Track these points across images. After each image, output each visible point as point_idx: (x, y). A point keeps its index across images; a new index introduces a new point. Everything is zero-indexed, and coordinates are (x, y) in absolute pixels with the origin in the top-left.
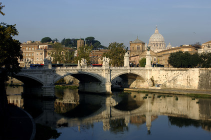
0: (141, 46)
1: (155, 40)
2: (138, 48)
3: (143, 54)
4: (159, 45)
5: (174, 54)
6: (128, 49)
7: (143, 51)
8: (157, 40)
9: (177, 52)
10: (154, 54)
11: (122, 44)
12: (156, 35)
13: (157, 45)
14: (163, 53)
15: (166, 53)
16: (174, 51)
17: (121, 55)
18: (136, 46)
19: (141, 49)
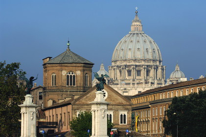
0: (79, 73)
1: (130, 55)
2: (71, 80)
3: (83, 101)
4: (143, 73)
5: (182, 100)
6: (35, 84)
7: (86, 89)
8: (139, 55)
9: (193, 95)
10: (121, 100)
11: (16, 66)
12: (134, 39)
13: (139, 73)
14: (151, 98)
15: (162, 96)
16: (187, 92)
17: (10, 103)
18: (64, 73)
19: (79, 82)
